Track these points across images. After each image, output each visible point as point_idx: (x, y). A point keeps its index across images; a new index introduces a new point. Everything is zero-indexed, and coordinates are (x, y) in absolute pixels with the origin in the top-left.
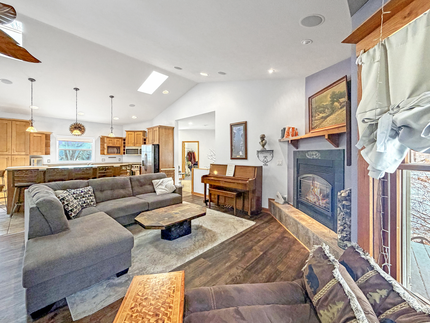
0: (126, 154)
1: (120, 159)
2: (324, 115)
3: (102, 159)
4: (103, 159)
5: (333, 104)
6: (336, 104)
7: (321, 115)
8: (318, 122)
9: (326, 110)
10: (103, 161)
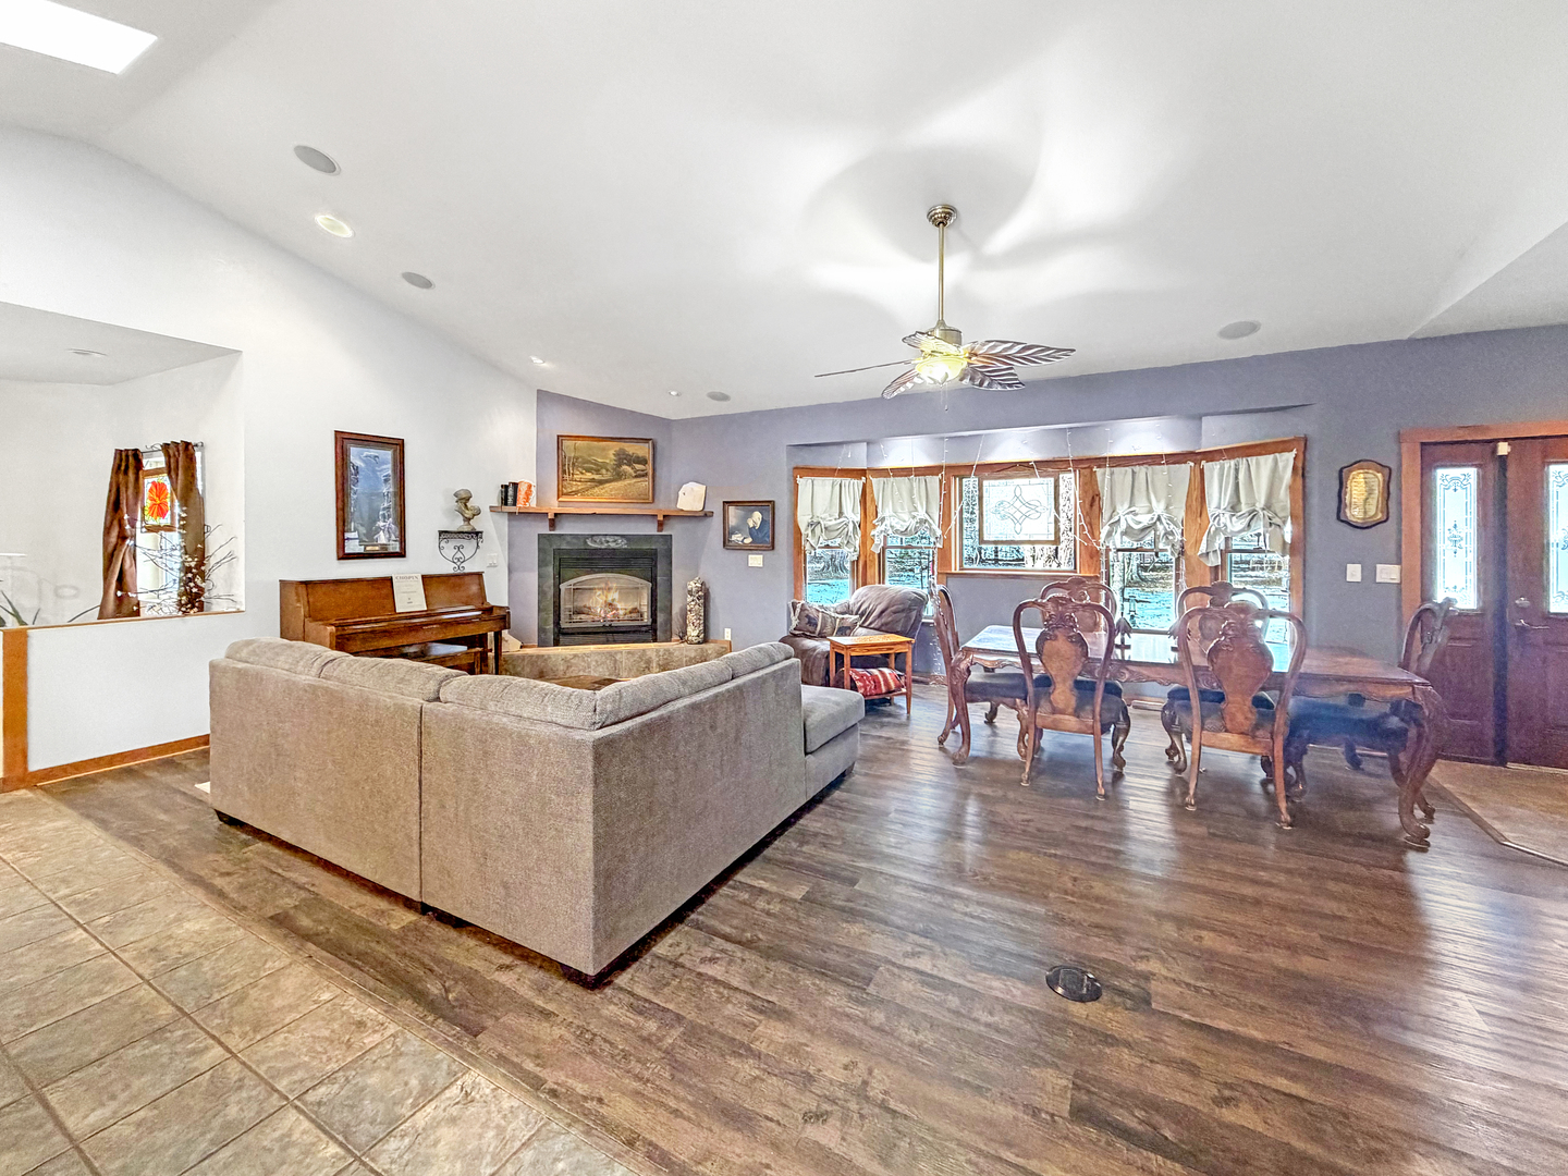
2: (597, 477)
5: (619, 465)
6: (625, 467)
7: (589, 475)
8: (581, 486)
9: (604, 471)
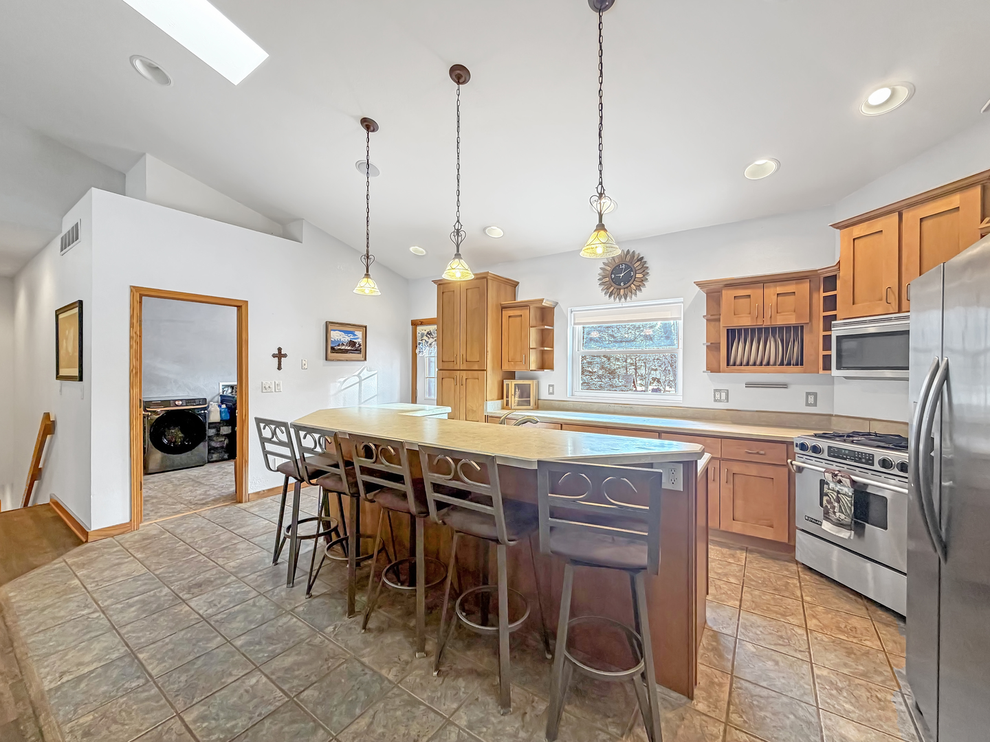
0: (839, 368)
1: (815, 395)
3: (716, 391)
4: (719, 391)
10: (720, 401)
